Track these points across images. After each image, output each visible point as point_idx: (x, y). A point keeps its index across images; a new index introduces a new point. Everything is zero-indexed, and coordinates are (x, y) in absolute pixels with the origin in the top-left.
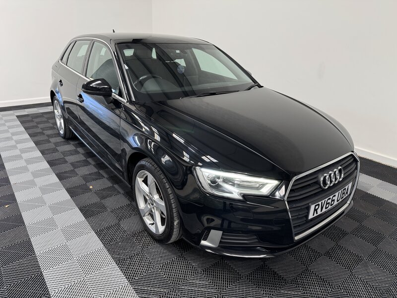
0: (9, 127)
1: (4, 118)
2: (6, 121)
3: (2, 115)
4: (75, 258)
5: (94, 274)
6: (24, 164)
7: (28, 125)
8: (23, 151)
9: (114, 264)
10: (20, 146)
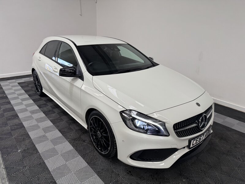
0: (15, 90)
1: (11, 85)
2: (13, 86)
3: (9, 82)
4: (73, 172)
5: (86, 181)
6: (30, 114)
7: (26, 89)
8: (27, 106)
9: (96, 175)
10: (25, 103)
